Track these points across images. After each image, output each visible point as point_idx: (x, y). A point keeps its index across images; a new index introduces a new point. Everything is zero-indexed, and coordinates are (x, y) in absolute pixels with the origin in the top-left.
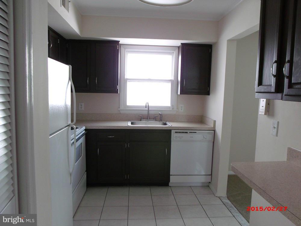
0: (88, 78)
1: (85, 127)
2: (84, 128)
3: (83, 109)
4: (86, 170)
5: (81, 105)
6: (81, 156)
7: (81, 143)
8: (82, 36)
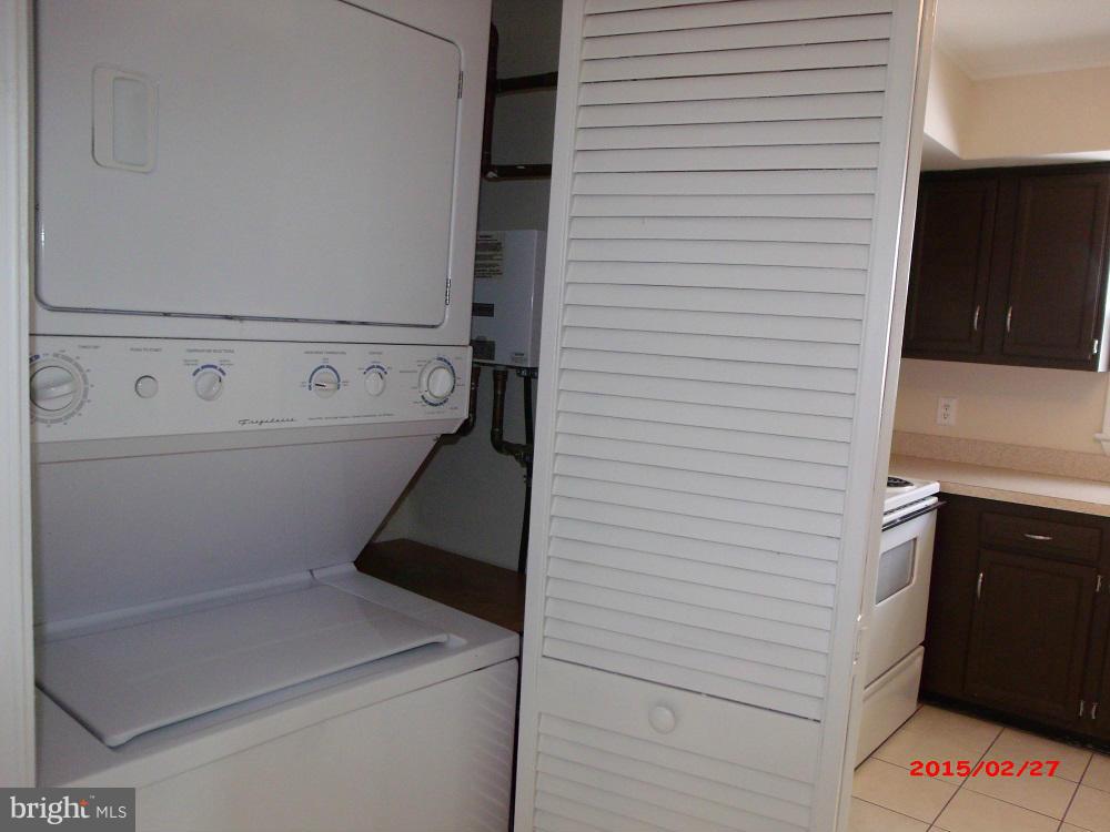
0: (978, 309)
1: (938, 484)
2: (935, 487)
3: (952, 420)
4: (922, 639)
5: (947, 407)
6: (908, 584)
7: (915, 539)
8: (965, 157)
